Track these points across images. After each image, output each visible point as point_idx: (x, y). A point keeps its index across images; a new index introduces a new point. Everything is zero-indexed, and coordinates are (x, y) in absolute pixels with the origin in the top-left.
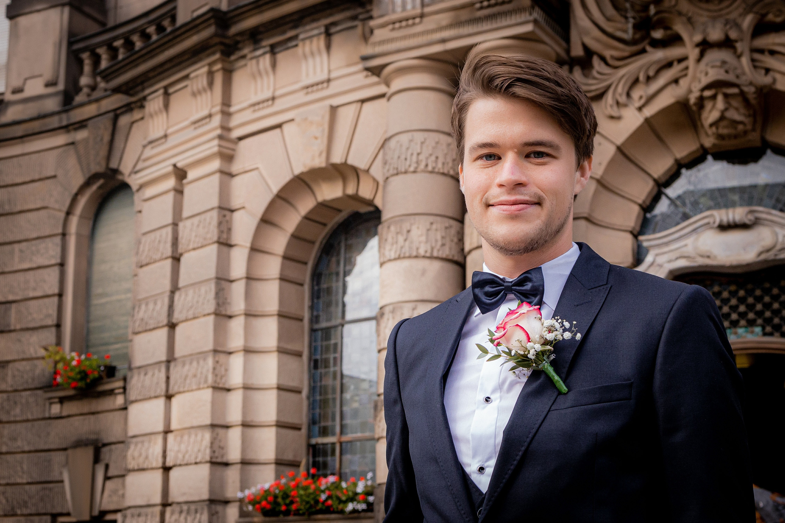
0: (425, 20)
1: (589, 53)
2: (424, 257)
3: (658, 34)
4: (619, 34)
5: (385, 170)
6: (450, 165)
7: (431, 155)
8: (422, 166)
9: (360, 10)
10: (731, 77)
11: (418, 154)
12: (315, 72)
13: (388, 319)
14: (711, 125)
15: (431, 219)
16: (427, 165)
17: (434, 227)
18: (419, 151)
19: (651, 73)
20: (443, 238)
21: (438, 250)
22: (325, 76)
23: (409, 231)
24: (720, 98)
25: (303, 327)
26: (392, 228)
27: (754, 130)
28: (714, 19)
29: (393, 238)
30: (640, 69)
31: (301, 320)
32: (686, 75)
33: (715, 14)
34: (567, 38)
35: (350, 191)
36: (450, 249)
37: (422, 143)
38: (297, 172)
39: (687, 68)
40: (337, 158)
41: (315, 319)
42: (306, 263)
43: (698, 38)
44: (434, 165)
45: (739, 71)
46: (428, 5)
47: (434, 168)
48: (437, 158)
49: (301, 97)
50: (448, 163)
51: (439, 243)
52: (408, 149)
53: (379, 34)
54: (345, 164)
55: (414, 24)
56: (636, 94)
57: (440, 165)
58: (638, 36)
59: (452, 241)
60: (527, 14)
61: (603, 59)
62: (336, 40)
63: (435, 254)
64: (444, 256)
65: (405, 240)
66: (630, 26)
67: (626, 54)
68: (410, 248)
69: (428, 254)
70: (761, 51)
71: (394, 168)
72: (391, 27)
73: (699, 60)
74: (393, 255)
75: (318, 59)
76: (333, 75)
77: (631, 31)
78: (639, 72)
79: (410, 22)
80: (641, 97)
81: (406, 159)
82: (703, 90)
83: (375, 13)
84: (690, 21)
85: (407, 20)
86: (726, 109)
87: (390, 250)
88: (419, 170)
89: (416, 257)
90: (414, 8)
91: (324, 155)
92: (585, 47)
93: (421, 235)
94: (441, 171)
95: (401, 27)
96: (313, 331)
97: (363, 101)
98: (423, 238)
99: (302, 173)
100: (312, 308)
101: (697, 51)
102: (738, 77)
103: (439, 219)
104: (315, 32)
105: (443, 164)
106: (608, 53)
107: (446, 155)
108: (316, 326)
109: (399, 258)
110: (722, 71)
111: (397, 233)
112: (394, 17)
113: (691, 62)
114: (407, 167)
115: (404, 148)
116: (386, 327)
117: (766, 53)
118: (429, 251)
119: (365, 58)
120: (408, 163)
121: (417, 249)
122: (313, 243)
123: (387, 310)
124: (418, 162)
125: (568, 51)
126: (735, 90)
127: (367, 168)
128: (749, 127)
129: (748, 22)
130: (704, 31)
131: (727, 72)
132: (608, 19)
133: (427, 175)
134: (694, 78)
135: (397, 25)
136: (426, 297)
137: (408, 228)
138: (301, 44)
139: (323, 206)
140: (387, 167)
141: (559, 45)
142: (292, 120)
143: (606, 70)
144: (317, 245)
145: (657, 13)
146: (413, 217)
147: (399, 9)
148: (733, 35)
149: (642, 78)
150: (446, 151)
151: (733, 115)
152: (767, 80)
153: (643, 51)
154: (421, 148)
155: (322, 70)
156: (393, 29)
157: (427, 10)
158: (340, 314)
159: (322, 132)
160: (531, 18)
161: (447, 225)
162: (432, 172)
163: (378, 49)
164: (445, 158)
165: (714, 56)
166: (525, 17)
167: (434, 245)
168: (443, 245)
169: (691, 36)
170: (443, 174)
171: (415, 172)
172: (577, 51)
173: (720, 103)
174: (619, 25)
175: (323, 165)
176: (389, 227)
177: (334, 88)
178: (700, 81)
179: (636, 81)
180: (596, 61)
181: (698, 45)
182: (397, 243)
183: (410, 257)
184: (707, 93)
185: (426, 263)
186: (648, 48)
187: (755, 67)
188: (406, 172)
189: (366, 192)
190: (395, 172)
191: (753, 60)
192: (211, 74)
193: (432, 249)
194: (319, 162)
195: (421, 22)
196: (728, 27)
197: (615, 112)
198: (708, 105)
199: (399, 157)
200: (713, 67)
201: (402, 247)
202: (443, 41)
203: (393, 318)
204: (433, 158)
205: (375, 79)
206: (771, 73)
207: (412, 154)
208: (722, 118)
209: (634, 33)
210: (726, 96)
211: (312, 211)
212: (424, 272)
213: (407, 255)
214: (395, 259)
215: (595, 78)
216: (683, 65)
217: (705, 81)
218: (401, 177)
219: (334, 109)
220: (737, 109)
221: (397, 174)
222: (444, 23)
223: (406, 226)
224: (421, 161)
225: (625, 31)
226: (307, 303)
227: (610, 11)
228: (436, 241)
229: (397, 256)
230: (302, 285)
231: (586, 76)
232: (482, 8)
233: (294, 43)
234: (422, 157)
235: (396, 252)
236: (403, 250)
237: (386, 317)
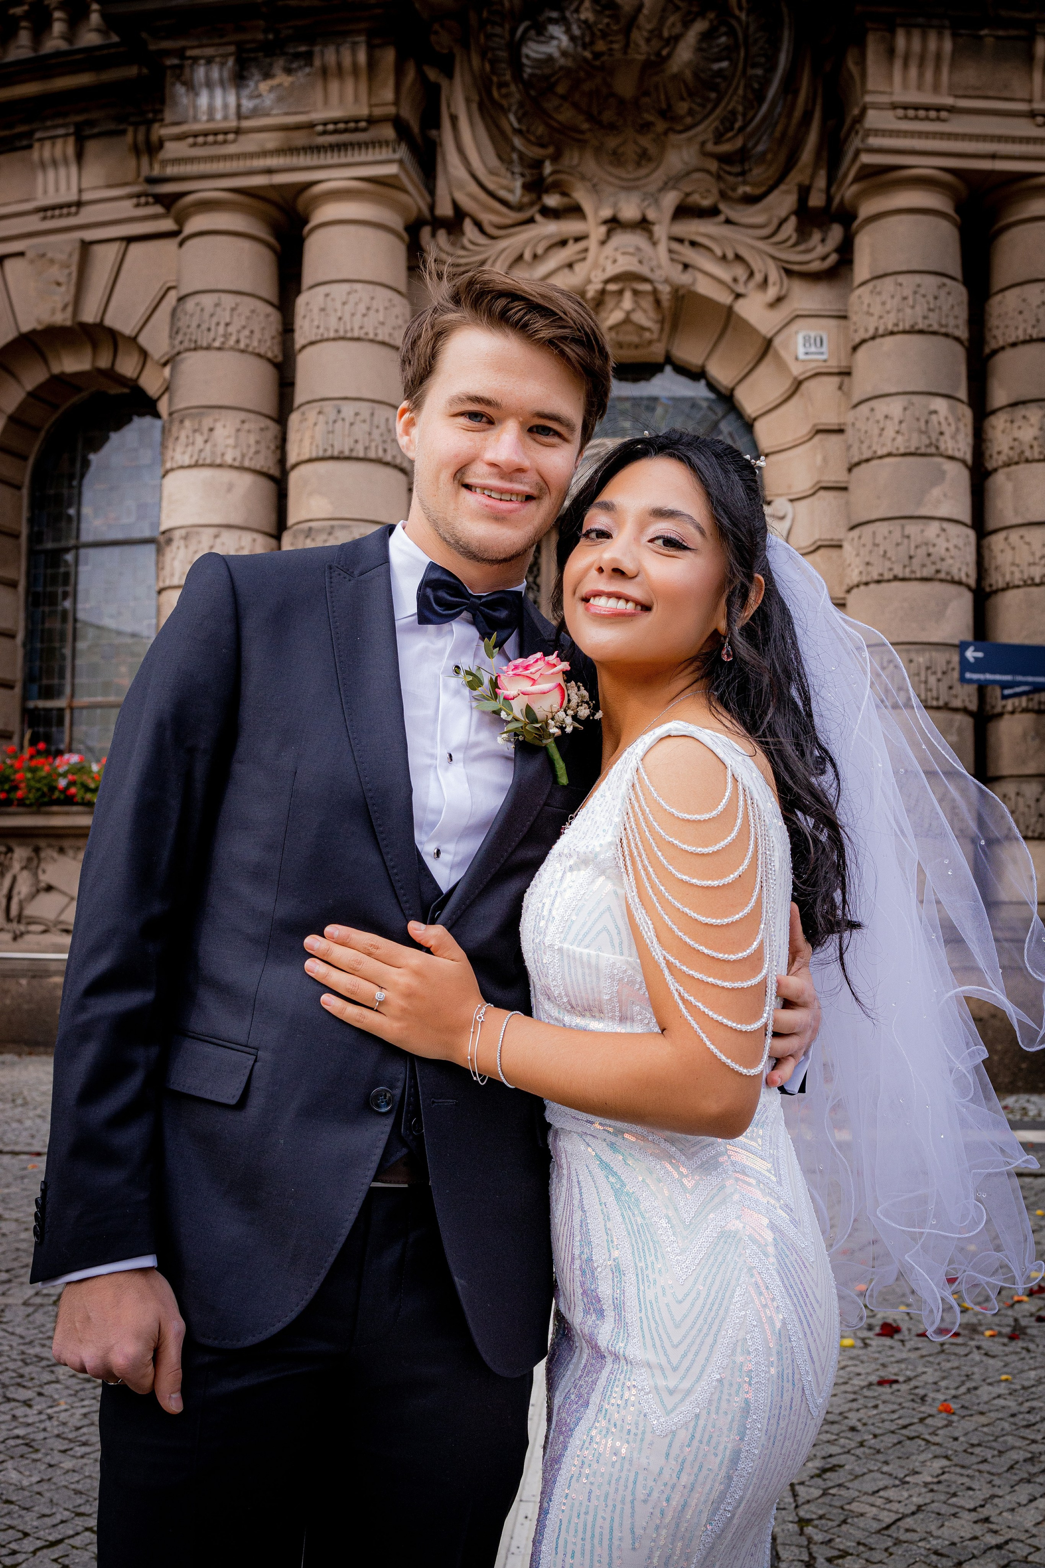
0: (242, 138)
1: (460, 214)
2: (231, 467)
3: (552, 201)
4: (503, 193)
5: (177, 342)
6: (269, 344)
7: (244, 327)
8: (231, 342)
9: (131, 109)
10: (644, 270)
11: (227, 325)
12: (57, 190)
13: (178, 548)
14: (611, 328)
15: (243, 415)
16: (238, 341)
17: (246, 426)
18: (228, 320)
19: (540, 251)
20: (257, 442)
21: (251, 459)
22: (73, 197)
23: (211, 430)
24: (628, 295)
25: (19, 547)
26: (187, 423)
27: (659, 340)
28: (627, 189)
29: (188, 437)
30: (526, 243)
31: (16, 536)
32: (584, 259)
33: (625, 184)
34: (431, 190)
35: (104, 363)
36: (266, 458)
37: (233, 310)
38: (25, 328)
39: (586, 250)
40: (89, 315)
41: (35, 538)
42: (25, 458)
43: (607, 213)
44: (248, 341)
45: (654, 263)
46: (247, 118)
47: (247, 346)
48: (252, 332)
49: (34, 223)
50: (265, 341)
51: (252, 450)
52: (212, 315)
53: (172, 149)
54: (100, 326)
55: (225, 142)
57: (255, 343)
58: (526, 200)
59: (268, 448)
60: (390, 150)
61: (478, 225)
62: (92, 147)
63: (247, 464)
64: (258, 467)
65: (206, 441)
66: (518, 184)
67: (508, 221)
68: (213, 453)
69: (237, 464)
70: (680, 241)
71: (190, 340)
72: (191, 140)
73: (603, 243)
74: (187, 461)
75: (62, 171)
76: (86, 197)
77: (519, 191)
78: (525, 247)
79: (220, 138)
81: (209, 330)
82: (607, 281)
83: (168, 116)
84: (595, 189)
85: (216, 134)
86: (633, 310)
87: (184, 453)
88: (227, 346)
89: (220, 466)
90: (225, 118)
91: (70, 309)
92: (456, 206)
93: (229, 437)
94: (257, 351)
95: (205, 144)
96: (32, 553)
97: (130, 240)
98: (231, 441)
99: (34, 332)
100: (31, 521)
101: (603, 229)
102: (652, 270)
103: (252, 416)
104: (61, 131)
105: (260, 341)
106: (486, 218)
107: (263, 329)
108: (39, 547)
109: (196, 465)
110: (635, 260)
111: (195, 431)
112: (196, 127)
113: (592, 243)
114: (210, 340)
115: (206, 315)
116: (173, 559)
117: (687, 243)
118: (239, 459)
119: (152, 181)
120: (212, 335)
121: (223, 455)
122: (36, 430)
123: (177, 534)
124: (226, 336)
125: (432, 207)
126: (647, 287)
127: (133, 334)
128: (655, 336)
129: (671, 199)
130: (615, 205)
131: (640, 262)
132: (492, 172)
133: (237, 354)
134: (596, 265)
135: (200, 140)
136: (232, 522)
137: (211, 426)
138: (37, 145)
139: (59, 381)
140: (180, 337)
141: (422, 196)
142: (21, 254)
143: (482, 240)
144: (42, 434)
145: (553, 173)
146: (217, 411)
147: (204, 118)
148: (651, 215)
149: (527, 256)
150: (263, 325)
151: (640, 318)
152: (685, 279)
153: (531, 220)
154: (231, 316)
155: (69, 188)
156: (194, 145)
157: (246, 124)
158: (74, 533)
159: (66, 275)
160: (397, 156)
161: (263, 425)
162: (243, 351)
163: (170, 171)
164: (263, 334)
165: (624, 240)
166: (385, 154)
167: (245, 451)
168: (257, 452)
169: (596, 210)
170: (259, 355)
171: (219, 349)
172: (445, 209)
173: (627, 302)
174: (505, 182)
175: (69, 323)
176: (182, 422)
177: (87, 215)
178: (604, 270)
179: (520, 257)
180: (468, 225)
181: (605, 222)
182: (193, 443)
183: (211, 465)
184: (612, 287)
185: (234, 475)
186: (538, 217)
187: (672, 260)
188: (208, 348)
189: (127, 367)
190: (193, 345)
191: (670, 251)
193: (243, 456)
194: (62, 318)
195: (234, 141)
196: (646, 203)
198: (610, 302)
199: (199, 326)
200: (624, 253)
201: (201, 451)
202: (269, 171)
203: (186, 547)
204: (246, 332)
205: (158, 209)
206: (690, 270)
207: (218, 324)
208: (627, 321)
209: (523, 195)
210: (636, 293)
211: (41, 387)
212: (230, 488)
213: (208, 461)
214: (190, 467)
215: (464, 248)
216: (581, 245)
217: (612, 270)
218: (200, 354)
219: (86, 246)
220: (645, 311)
221: (195, 349)
222: (270, 145)
223: (207, 422)
224: (231, 334)
225: (511, 191)
226: (25, 514)
227: (493, 161)
228: (249, 446)
229: (193, 462)
230: (18, 488)
231: (453, 244)
232: (325, 133)
233: (25, 143)
234: (231, 329)
235: (191, 456)
236: (203, 455)
237: (175, 544)
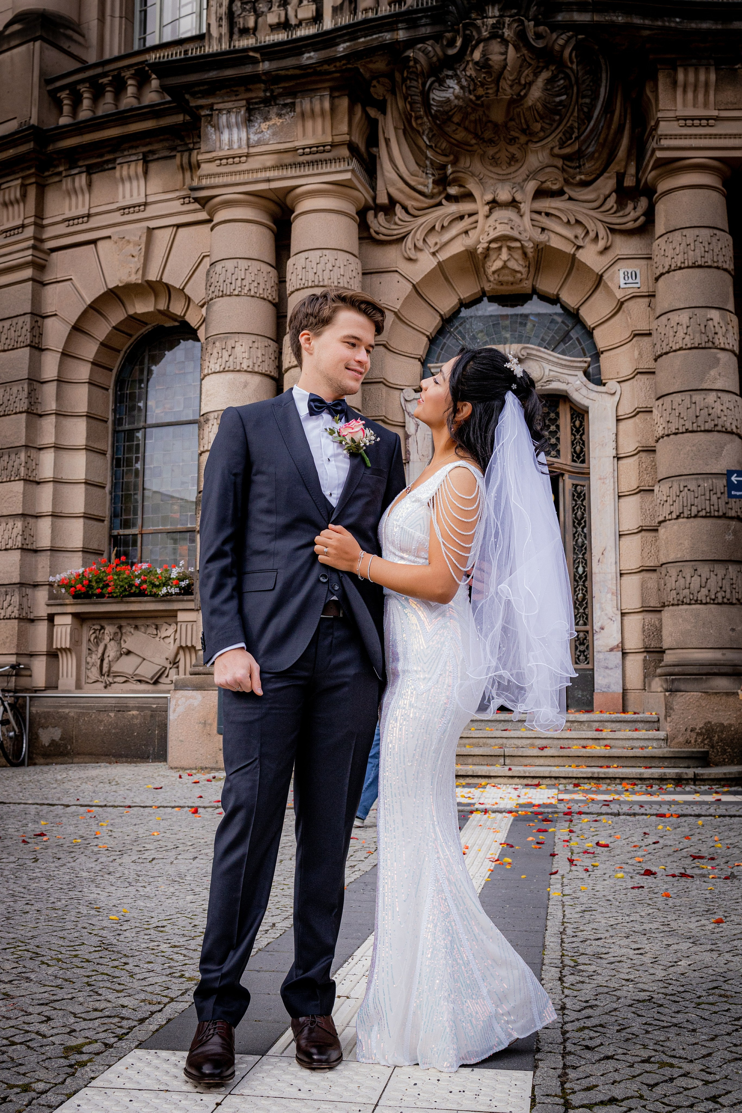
0: (250, 159)
1: (393, 202)
2: (246, 371)
3: (453, 191)
4: (420, 187)
5: (210, 292)
6: (269, 291)
7: (253, 281)
8: (245, 291)
9: (179, 142)
10: (515, 234)
11: (243, 280)
12: (132, 196)
14: (494, 273)
15: (253, 338)
16: (250, 290)
17: (256, 345)
18: (243, 277)
19: (445, 224)
20: (263, 355)
21: (259, 366)
22: (142, 200)
23: (233, 348)
24: (504, 250)
25: (107, 428)
26: (218, 344)
27: (527, 279)
28: (502, 181)
29: (218, 353)
30: (437, 218)
31: (106, 421)
32: (476, 227)
33: (501, 177)
34: (374, 188)
35: (162, 306)
37: (246, 270)
38: (111, 286)
39: (477, 222)
40: (153, 276)
41: (118, 422)
42: (111, 370)
43: (489, 197)
44: (256, 290)
45: (521, 228)
46: (253, 147)
47: (256, 293)
48: (259, 284)
49: (117, 217)
50: (268, 289)
51: (260, 360)
52: (233, 274)
53: (206, 168)
54: (160, 282)
55: (240, 162)
56: (432, 240)
57: (261, 292)
58: (436, 191)
59: (270, 358)
60: (346, 164)
61: (405, 208)
62: (153, 167)
63: (256, 370)
64: (264, 371)
65: (230, 356)
66: (430, 181)
67: (425, 205)
68: (235, 363)
69: (249, 369)
70: (539, 213)
71: (219, 291)
72: (218, 162)
73: (487, 217)
74: (217, 368)
75: (135, 183)
76: (150, 199)
77: (431, 186)
78: (436, 222)
79: (237, 160)
80: (436, 244)
81: (231, 283)
82: (490, 242)
83: (203, 147)
84: (481, 182)
85: (234, 158)
86: (508, 260)
87: (216, 363)
88: (243, 293)
89: (239, 371)
90: (240, 147)
91: (140, 272)
92: (390, 196)
93: (244, 352)
94: (262, 296)
95: (227, 164)
96: (115, 432)
97: (179, 226)
98: (246, 355)
99: (117, 287)
100: (115, 411)
101: (487, 208)
102: (520, 233)
103: (259, 338)
104: (134, 158)
105: (264, 289)
106: (410, 204)
107: (266, 281)
108: (120, 428)
109: (224, 371)
110: (508, 227)
111: (223, 349)
112: (221, 154)
113: (480, 217)
114: (232, 290)
115: (229, 275)
116: (210, 432)
117: (543, 214)
118: (251, 366)
119: (193, 189)
120: (233, 286)
121: (241, 364)
122: (119, 351)
123: (211, 416)
124: (242, 287)
125: (374, 199)
126: (518, 244)
127: (182, 287)
128: (524, 276)
129: (531, 186)
130: (494, 192)
131: (512, 228)
132: (413, 174)
133: (249, 298)
134: (483, 231)
135: (224, 161)
137: (233, 345)
138: (118, 167)
139: (132, 318)
140: (212, 289)
141: (368, 193)
142: (109, 237)
143: (407, 218)
144: (122, 353)
145: (453, 172)
146: (237, 335)
147: (226, 148)
148: (518, 197)
149: (438, 227)
150: (266, 279)
151: (513, 264)
152: (542, 238)
153: (440, 204)
154: (245, 274)
155: (139, 194)
156: (220, 165)
157: (252, 150)
158: (143, 419)
159: (137, 250)
160: (350, 167)
161: (266, 344)
162: (253, 296)
163: (204, 182)
164: (266, 285)
165: (501, 214)
166: (343, 166)
167: (255, 361)
168: (263, 362)
169: (482, 196)
170: (263, 299)
171: (238, 295)
172: (383, 199)
173: (504, 255)
174: (422, 180)
175: (140, 281)
176: (214, 343)
177: (151, 211)
178: (488, 235)
179: (433, 228)
180: (398, 209)
181: (488, 203)
182: (222, 357)
183: (233, 371)
184: (493, 245)
185: (248, 377)
186: (444, 202)
187: (533, 225)
188: (230, 295)
189: (177, 308)
190: (220, 294)
191: (533, 220)
192: (24, 187)
193: (254, 364)
194: (135, 278)
195: (246, 162)
196: (515, 190)
197: (412, 254)
198: (493, 255)
199: (224, 281)
200: (501, 223)
201: (227, 362)
202: (269, 180)
204: (255, 284)
205: (197, 206)
206: (546, 231)
207: (237, 279)
208: (505, 267)
209: (433, 188)
210: (509, 248)
211: (121, 323)
212: (246, 385)
213: (231, 368)
214: (219, 372)
215: (396, 224)
216: (473, 219)
217: (493, 235)
218: (225, 299)
219: (150, 231)
220: (516, 260)
221: (222, 296)
222: (269, 164)
223: (231, 343)
224: (245, 286)
225: (426, 186)
226: (111, 406)
227: (414, 167)
228: (258, 358)
229: (221, 370)
230: (107, 390)
231: (388, 222)
232: (304, 154)
233: (110, 166)
234: (245, 282)
235: (221, 365)
236: (228, 364)
237: (211, 422)
